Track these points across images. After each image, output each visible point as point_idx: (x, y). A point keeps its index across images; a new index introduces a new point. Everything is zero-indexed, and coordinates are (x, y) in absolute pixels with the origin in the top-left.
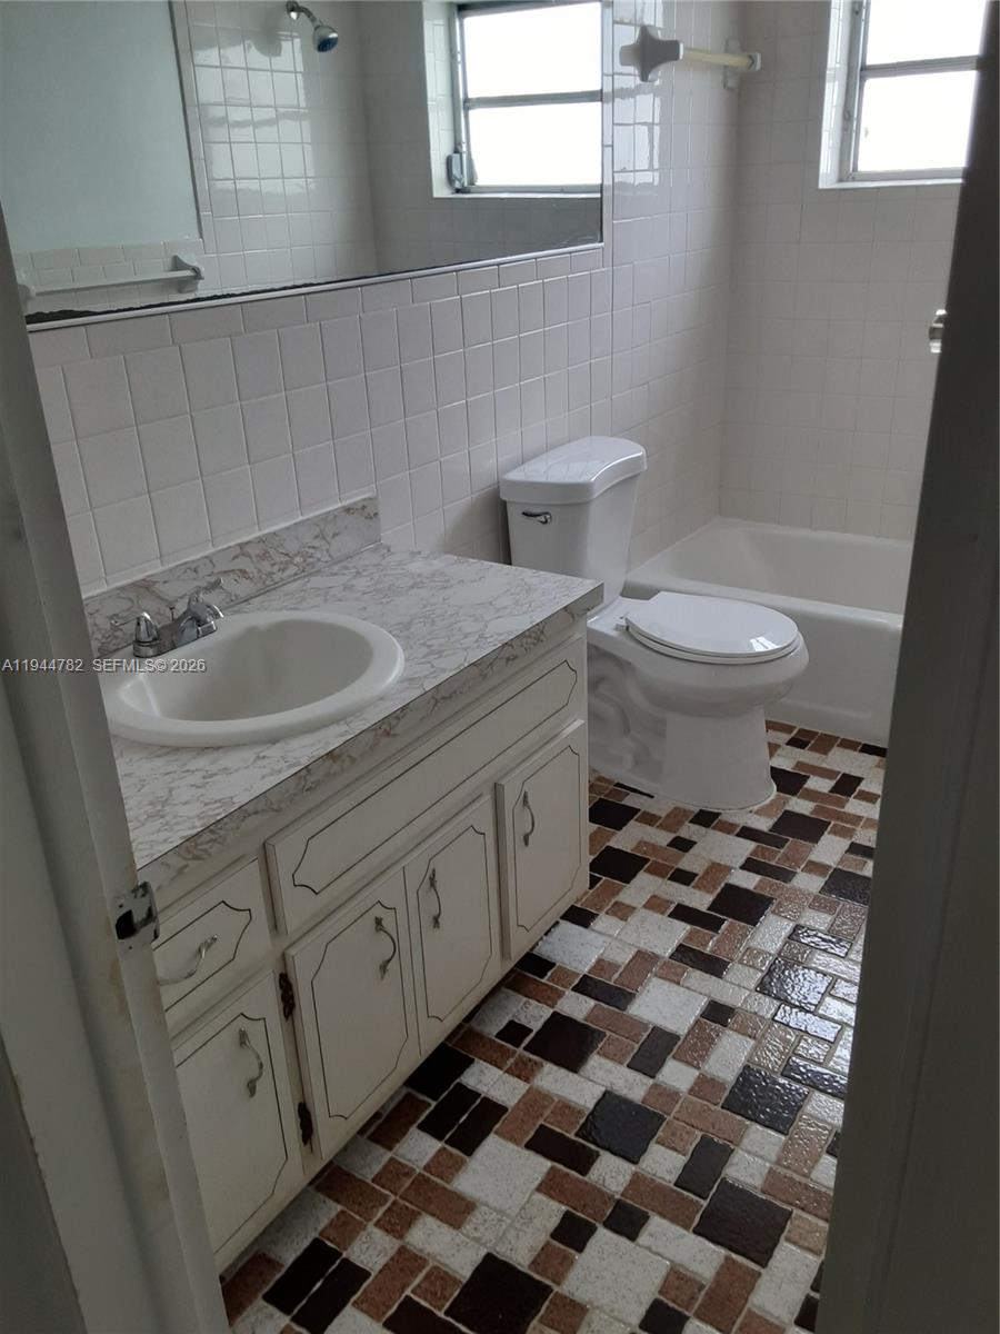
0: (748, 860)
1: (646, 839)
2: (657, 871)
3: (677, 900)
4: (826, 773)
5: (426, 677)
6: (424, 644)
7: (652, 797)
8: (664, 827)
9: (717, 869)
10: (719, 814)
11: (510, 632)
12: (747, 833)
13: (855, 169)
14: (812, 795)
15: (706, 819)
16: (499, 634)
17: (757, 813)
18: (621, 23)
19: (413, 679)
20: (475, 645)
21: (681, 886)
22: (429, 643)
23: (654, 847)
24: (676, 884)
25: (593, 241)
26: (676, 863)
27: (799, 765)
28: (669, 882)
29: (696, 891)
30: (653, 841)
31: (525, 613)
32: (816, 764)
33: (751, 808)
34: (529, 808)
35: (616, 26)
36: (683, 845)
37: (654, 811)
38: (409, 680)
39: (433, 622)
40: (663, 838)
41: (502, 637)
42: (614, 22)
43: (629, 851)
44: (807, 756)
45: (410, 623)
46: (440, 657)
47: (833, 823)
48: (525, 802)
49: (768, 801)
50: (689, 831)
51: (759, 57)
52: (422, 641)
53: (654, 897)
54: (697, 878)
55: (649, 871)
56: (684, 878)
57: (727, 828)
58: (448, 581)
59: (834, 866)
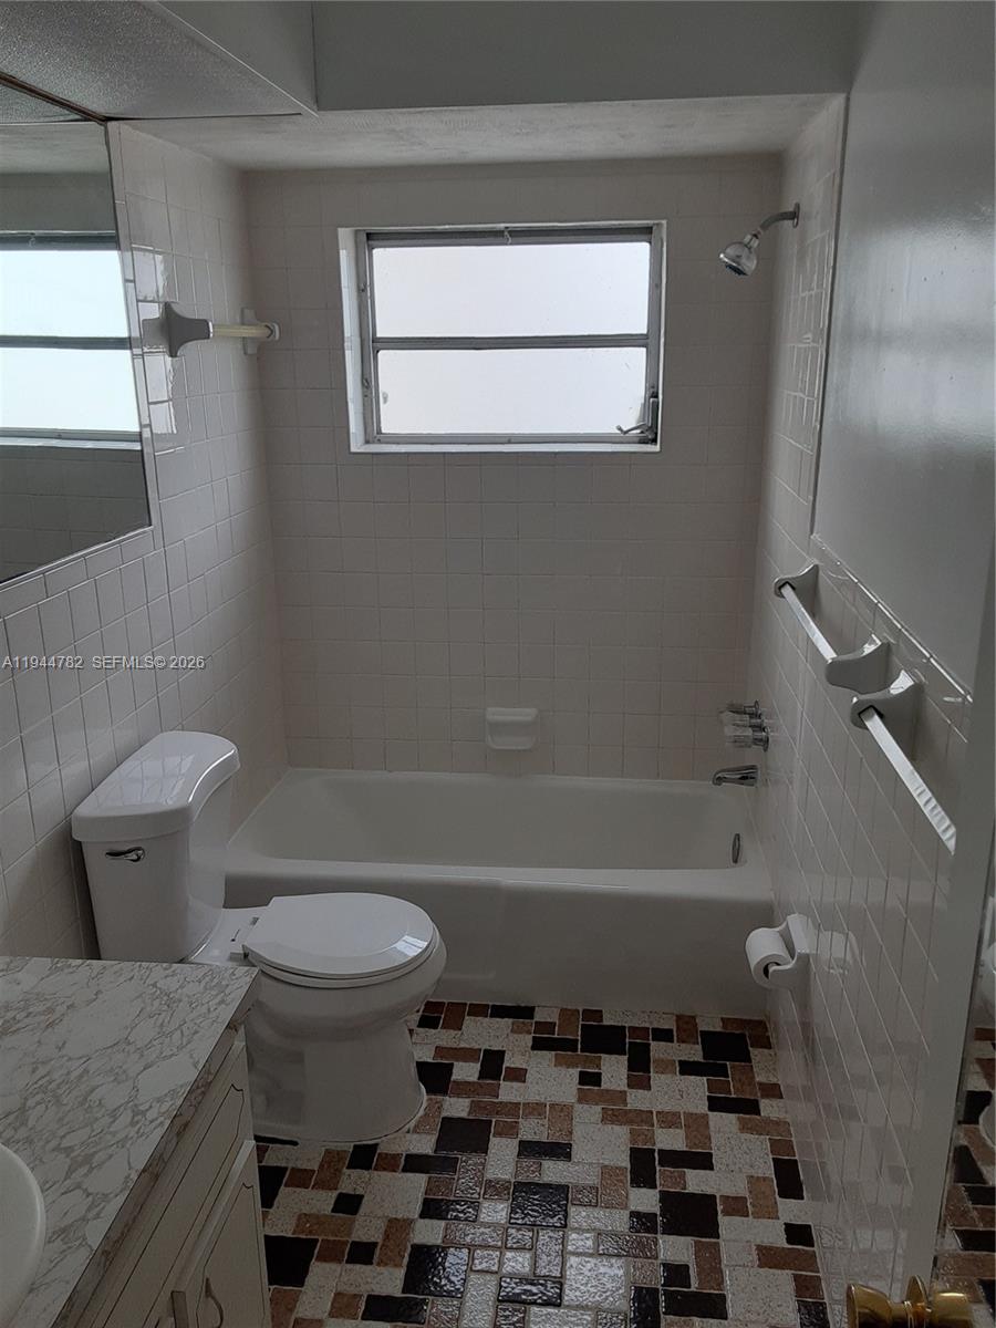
0: (426, 1202)
1: (306, 1210)
2: (331, 1254)
3: (365, 1290)
4: (467, 1055)
5: (84, 1219)
6: (57, 1149)
7: (295, 1143)
8: (322, 1185)
9: (398, 1227)
10: (375, 1146)
11: (172, 1094)
12: (415, 1163)
13: (379, 432)
14: (464, 1089)
15: (364, 1157)
16: (160, 1100)
17: (415, 1131)
18: (145, 301)
19: (64, 1230)
20: (132, 1132)
21: (364, 1267)
22: (65, 1143)
23: (317, 1219)
24: (358, 1266)
25: (142, 527)
26: (349, 1235)
27: (439, 1050)
28: (349, 1266)
29: (381, 1269)
30: (314, 1211)
31: (180, 1048)
32: (455, 1046)
33: (407, 1126)
34: (213, 1298)
35: (140, 304)
36: (349, 1204)
37: (302, 1165)
38: (61, 1234)
39: (58, 1102)
40: (323, 1201)
41: (165, 1107)
42: (138, 301)
43: (290, 1235)
44: (443, 1037)
45: (23, 1109)
46: (91, 1169)
47: (494, 1120)
48: (208, 1292)
49: (421, 1112)
50: (351, 1181)
51: (277, 327)
52: (53, 1144)
53: (338, 1294)
54: (378, 1251)
55: (322, 1258)
56: (362, 1253)
57: (390, 1163)
58: (51, 1010)
59: (513, 1181)
